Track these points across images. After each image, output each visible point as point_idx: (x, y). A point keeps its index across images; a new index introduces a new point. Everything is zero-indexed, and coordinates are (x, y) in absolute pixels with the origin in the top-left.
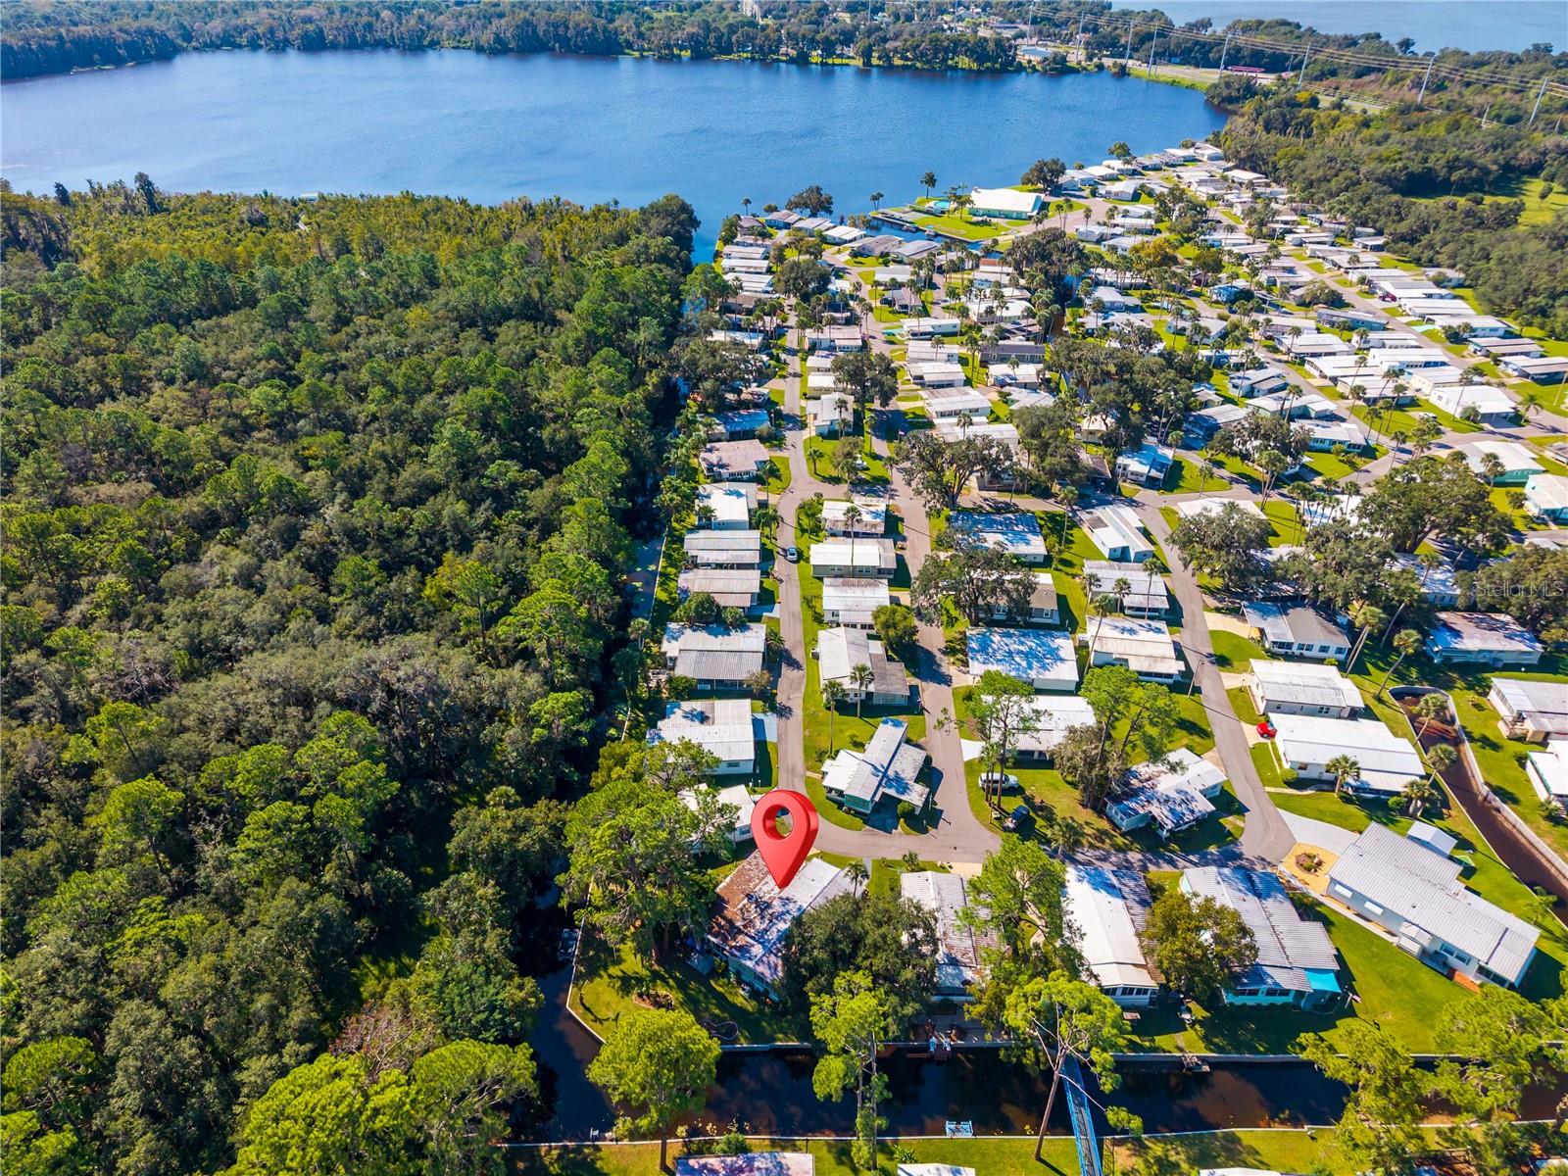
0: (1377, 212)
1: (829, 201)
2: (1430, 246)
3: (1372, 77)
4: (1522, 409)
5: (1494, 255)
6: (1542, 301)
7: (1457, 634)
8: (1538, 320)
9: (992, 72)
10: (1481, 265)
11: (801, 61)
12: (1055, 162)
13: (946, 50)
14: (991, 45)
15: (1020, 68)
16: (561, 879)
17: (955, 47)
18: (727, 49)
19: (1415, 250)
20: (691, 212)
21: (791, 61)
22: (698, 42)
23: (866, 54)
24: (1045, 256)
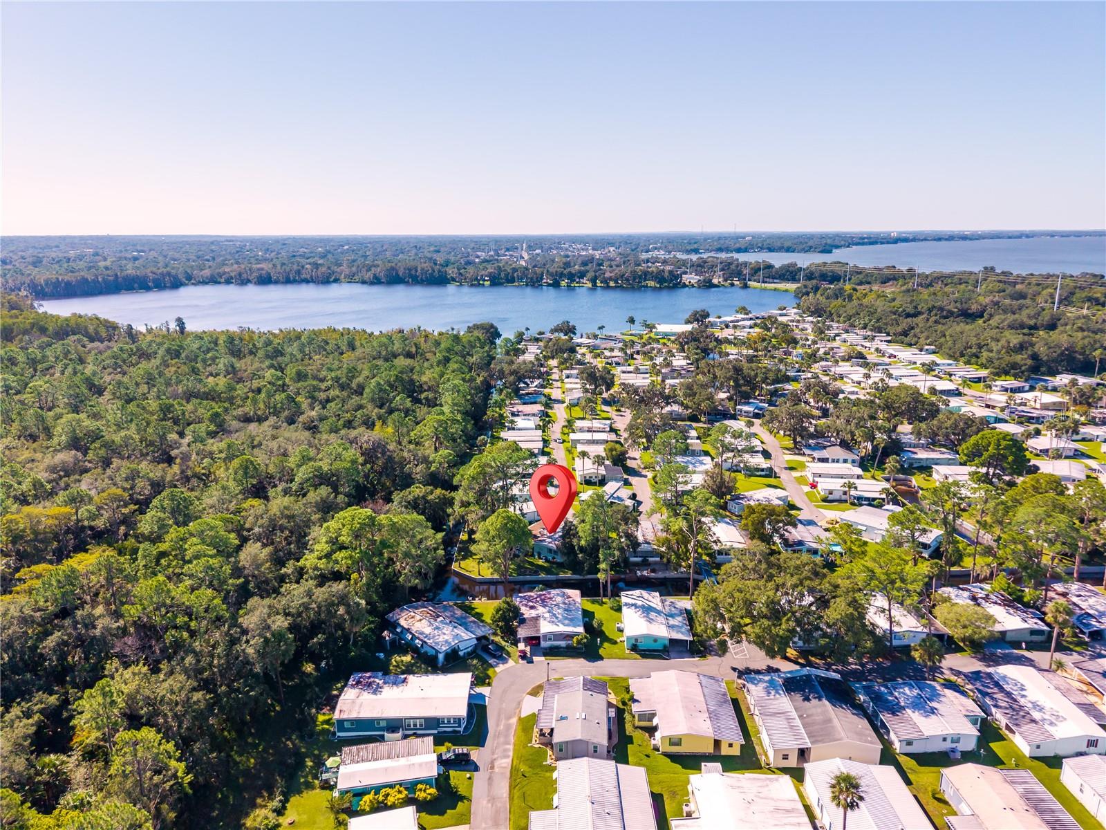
0: (886, 324)
1: (574, 327)
2: (915, 336)
3: (891, 283)
4: (960, 387)
5: (947, 334)
6: (974, 350)
7: (916, 453)
8: (973, 360)
9: (668, 288)
10: (943, 340)
11: (556, 285)
12: (703, 311)
13: (640, 277)
14: (667, 274)
15: (685, 286)
16: (449, 511)
17: (646, 276)
18: (512, 281)
19: (907, 340)
20: (496, 329)
21: (549, 285)
22: (494, 277)
23: (594, 281)
24: (696, 340)
